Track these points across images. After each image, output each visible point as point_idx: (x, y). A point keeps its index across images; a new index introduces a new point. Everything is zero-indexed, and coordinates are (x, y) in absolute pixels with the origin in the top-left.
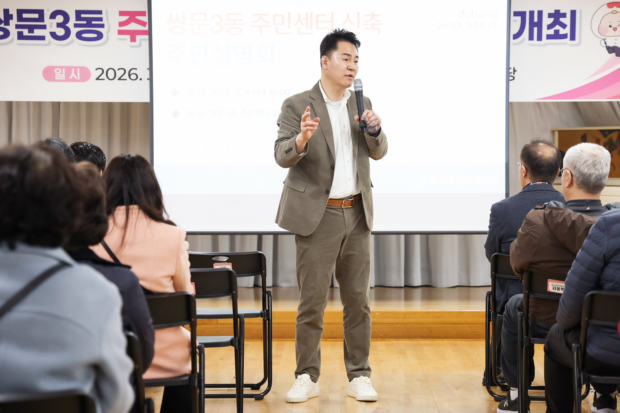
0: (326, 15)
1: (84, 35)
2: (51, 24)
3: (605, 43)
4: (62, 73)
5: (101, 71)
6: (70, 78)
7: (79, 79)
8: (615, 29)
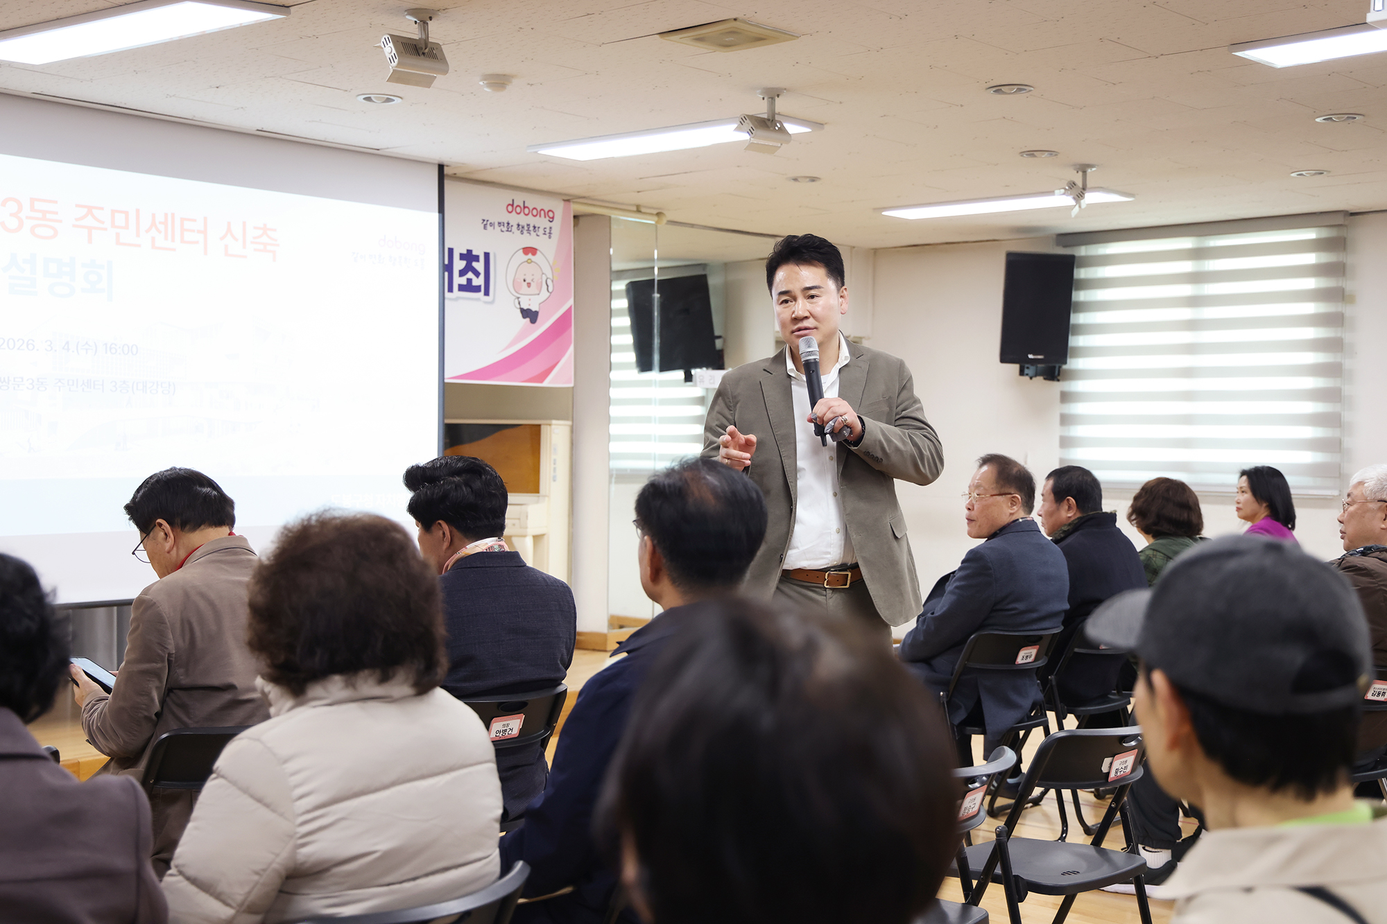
3: (519, 303)
8: (529, 285)
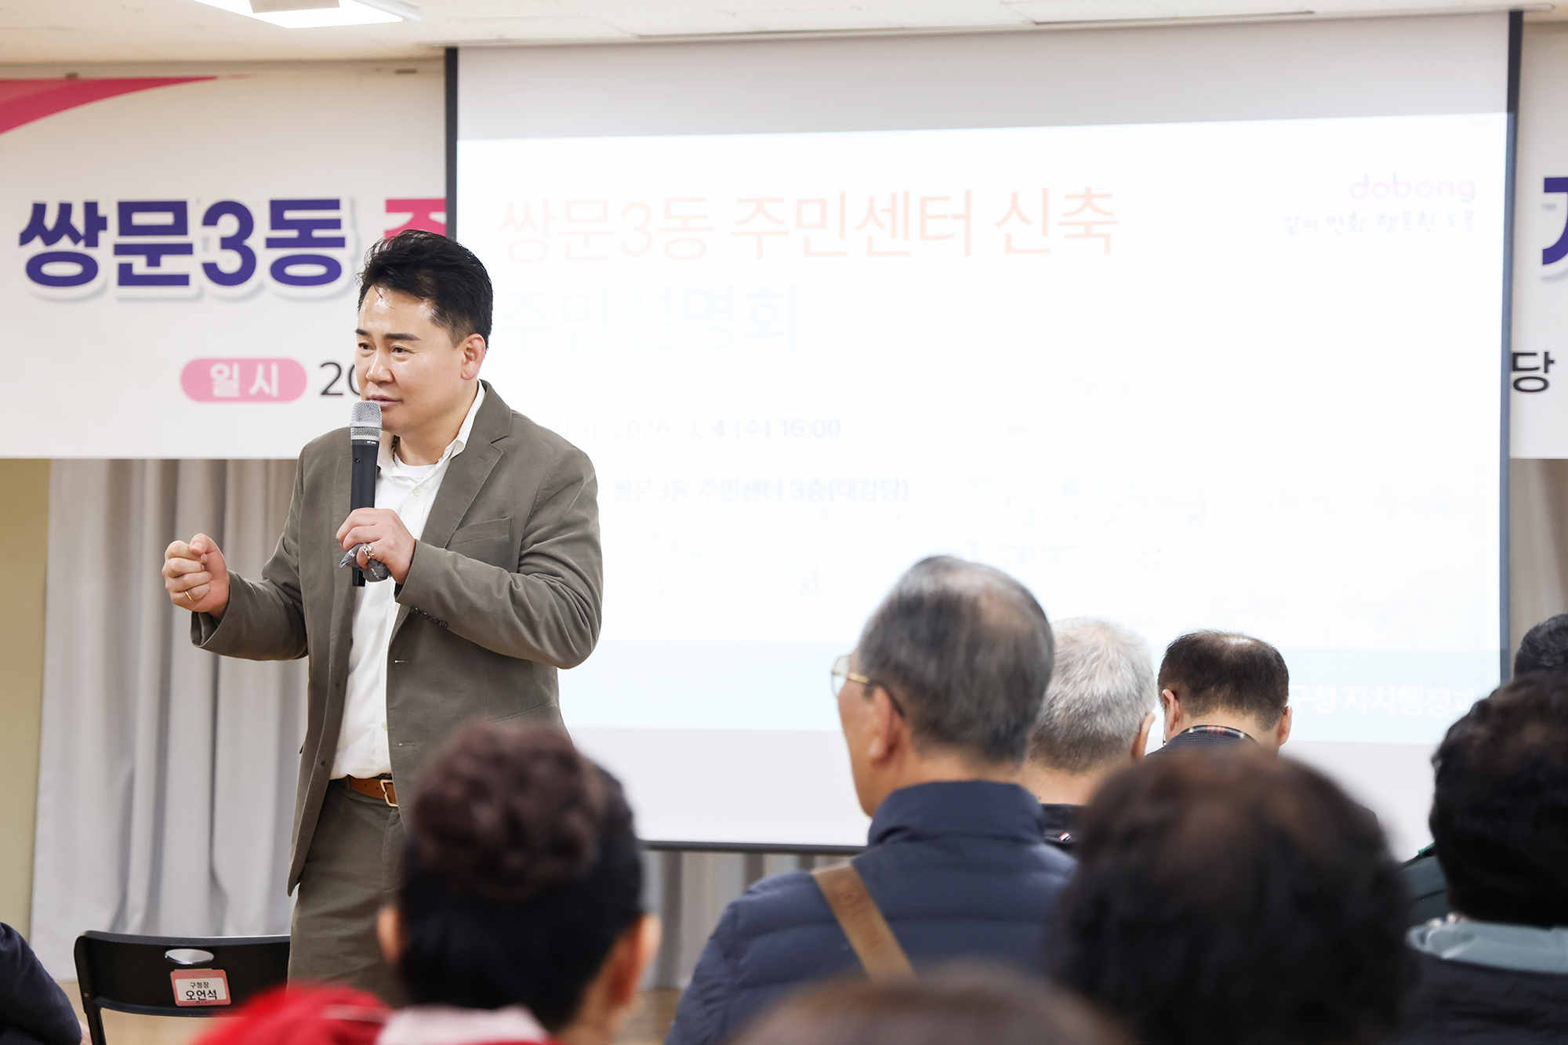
0: (947, 198)
1: (293, 270)
2: (206, 240)
4: (231, 377)
5: (333, 371)
6: (253, 390)
7: (275, 392)
